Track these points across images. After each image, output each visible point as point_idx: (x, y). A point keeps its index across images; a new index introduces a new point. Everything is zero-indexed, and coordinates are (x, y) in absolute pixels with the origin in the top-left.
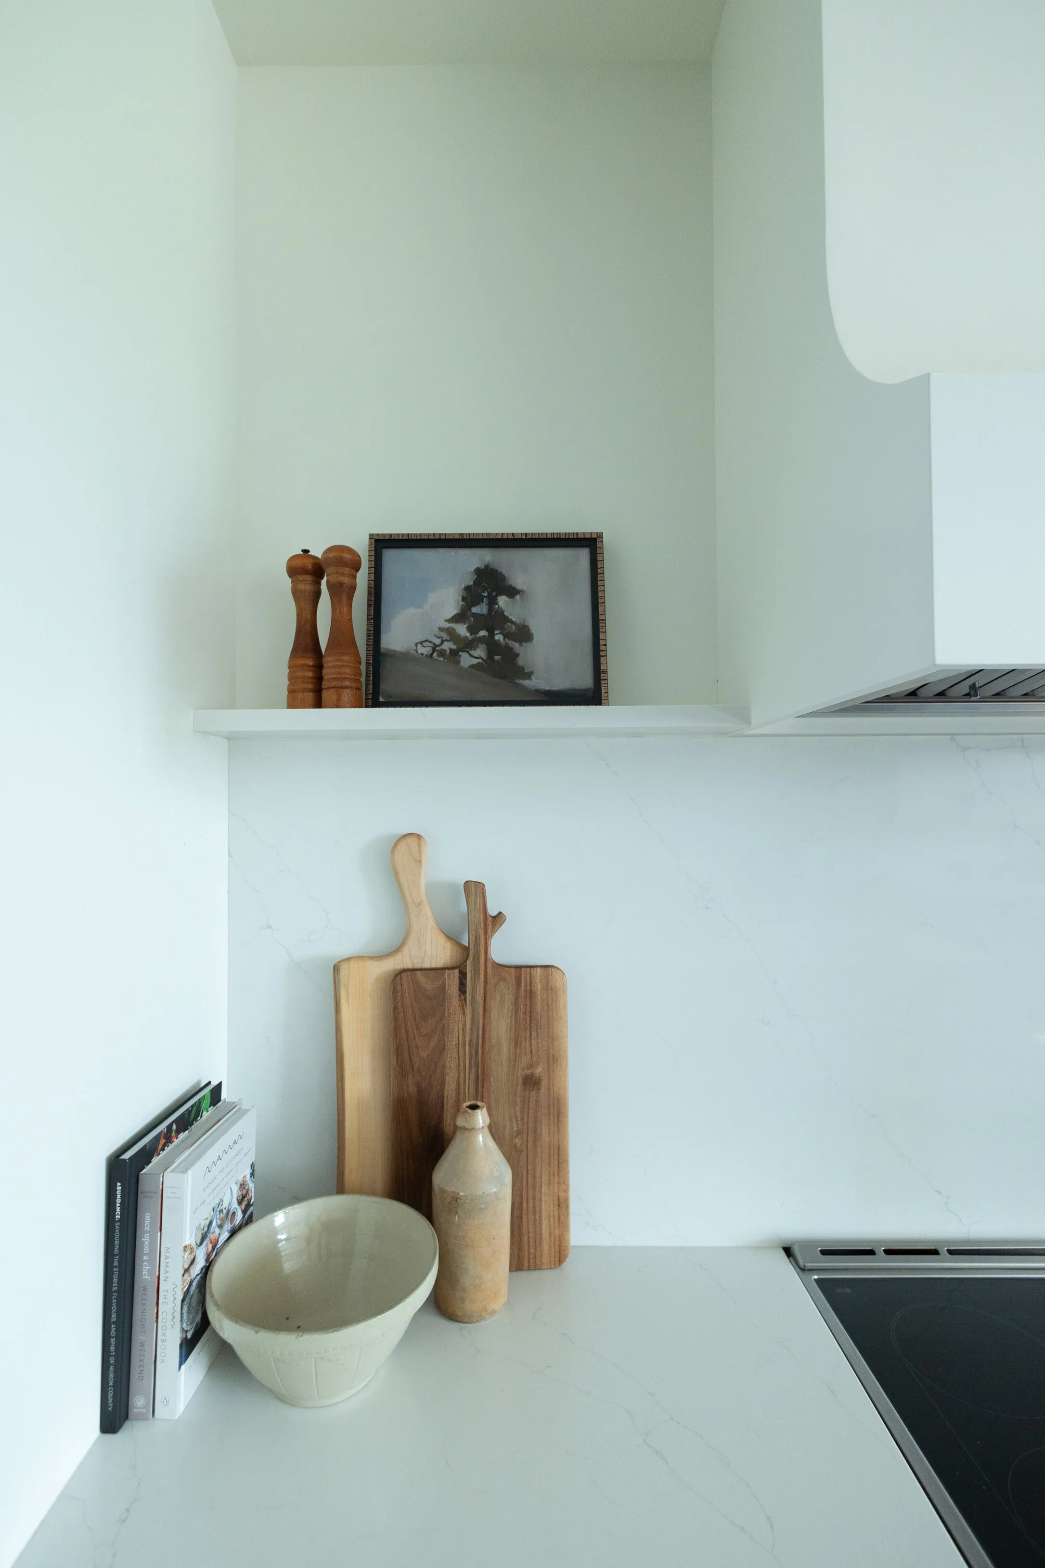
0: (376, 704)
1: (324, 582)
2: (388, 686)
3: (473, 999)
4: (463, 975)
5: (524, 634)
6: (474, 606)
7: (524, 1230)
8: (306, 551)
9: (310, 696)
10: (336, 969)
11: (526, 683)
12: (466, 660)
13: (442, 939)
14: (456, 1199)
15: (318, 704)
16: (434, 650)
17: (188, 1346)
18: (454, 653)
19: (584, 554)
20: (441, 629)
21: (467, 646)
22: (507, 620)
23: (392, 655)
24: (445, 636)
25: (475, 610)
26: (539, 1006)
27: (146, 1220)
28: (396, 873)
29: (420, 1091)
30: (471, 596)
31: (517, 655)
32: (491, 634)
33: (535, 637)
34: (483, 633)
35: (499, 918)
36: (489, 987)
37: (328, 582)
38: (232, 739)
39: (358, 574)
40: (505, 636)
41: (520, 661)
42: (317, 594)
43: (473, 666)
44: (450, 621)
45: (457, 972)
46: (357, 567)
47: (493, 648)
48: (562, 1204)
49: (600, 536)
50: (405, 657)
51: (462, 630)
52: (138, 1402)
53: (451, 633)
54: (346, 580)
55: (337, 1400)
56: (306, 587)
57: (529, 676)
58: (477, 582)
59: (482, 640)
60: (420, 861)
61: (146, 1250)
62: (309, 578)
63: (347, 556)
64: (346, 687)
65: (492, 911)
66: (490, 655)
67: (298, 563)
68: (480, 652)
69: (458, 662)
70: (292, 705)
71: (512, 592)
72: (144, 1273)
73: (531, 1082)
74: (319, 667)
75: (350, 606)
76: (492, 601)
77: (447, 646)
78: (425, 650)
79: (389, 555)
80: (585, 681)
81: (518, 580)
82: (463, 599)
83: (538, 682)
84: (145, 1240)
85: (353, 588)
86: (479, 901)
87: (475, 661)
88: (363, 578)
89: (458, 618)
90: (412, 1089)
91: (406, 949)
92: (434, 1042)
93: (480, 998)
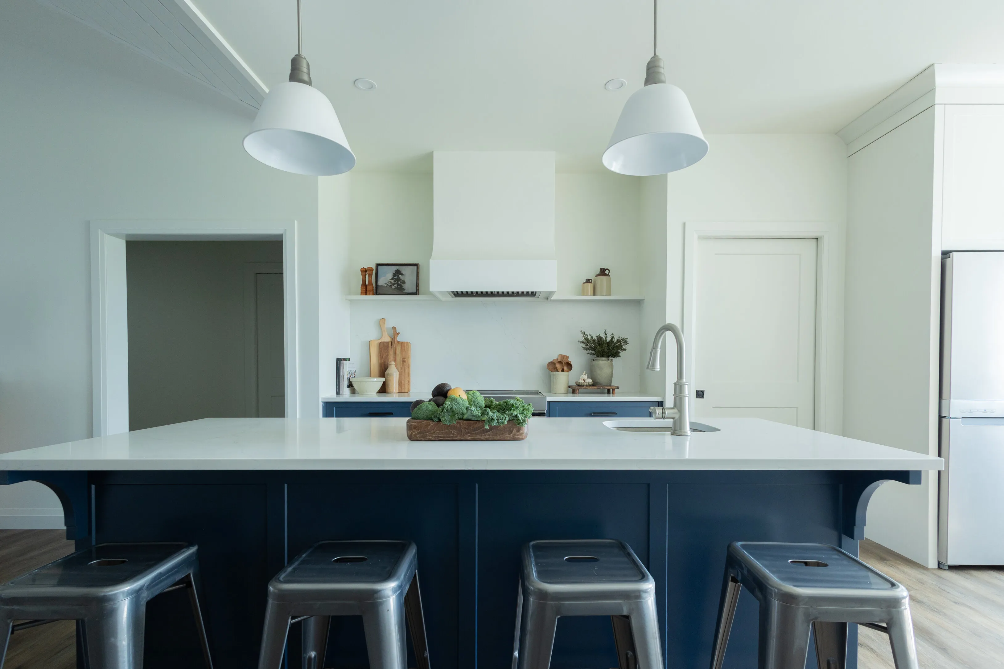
0: (377, 295)
1: (367, 272)
2: (378, 292)
3: (394, 347)
4: (392, 343)
5: (404, 282)
6: (395, 277)
7: (402, 386)
8: (364, 267)
9: (365, 293)
10: (370, 342)
11: (404, 291)
12: (393, 287)
13: (389, 337)
14: (388, 374)
15: (366, 295)
16: (387, 285)
17: (348, 386)
18: (391, 286)
19: (416, 267)
20: (389, 281)
21: (393, 284)
22: (401, 279)
23: (379, 286)
24: (389, 282)
25: (395, 278)
26: (405, 349)
27: (342, 367)
28: (380, 325)
29: (384, 362)
30: (394, 275)
31: (402, 286)
32: (398, 282)
33: (406, 283)
34: (396, 282)
35: (399, 334)
36: (397, 345)
37: (368, 274)
38: (350, 301)
39: (373, 272)
40: (401, 283)
41: (403, 287)
42: (366, 275)
43: (394, 288)
44: (391, 280)
45: (391, 342)
46: (373, 271)
47: (398, 285)
48: (409, 382)
49: (419, 264)
50: (382, 286)
51: (393, 281)
52: (341, 392)
53: (390, 282)
54: (371, 273)
55: (369, 394)
56: (364, 274)
57: (404, 290)
58: (395, 272)
59: (397, 283)
60: (384, 323)
61: (342, 371)
62: (364, 272)
63: (371, 269)
64: (370, 292)
65: (397, 332)
66: (398, 286)
67: (362, 269)
68: (396, 285)
69: (392, 287)
70: (362, 294)
71: (402, 274)
72: (341, 374)
73: (404, 361)
74: (366, 288)
75: (372, 278)
76: (398, 276)
77: (390, 284)
78: (385, 285)
79: (379, 267)
80: (415, 291)
81: (403, 272)
82: (393, 276)
83: (406, 291)
84: (341, 370)
85: (372, 274)
86: (395, 330)
87: (395, 287)
88: (374, 272)
89: (391, 279)
90: (383, 362)
91: (382, 338)
92: (387, 354)
93: (395, 347)
